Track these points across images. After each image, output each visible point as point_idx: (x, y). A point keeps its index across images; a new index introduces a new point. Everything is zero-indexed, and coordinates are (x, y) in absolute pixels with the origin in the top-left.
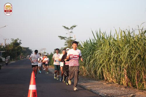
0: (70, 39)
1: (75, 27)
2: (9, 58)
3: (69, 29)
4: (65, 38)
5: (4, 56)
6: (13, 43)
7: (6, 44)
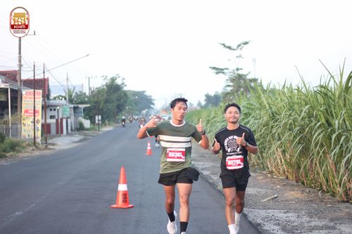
0: (236, 72)
1: (246, 43)
2: (99, 120)
3: (234, 50)
4: (225, 71)
5: (87, 117)
6: (107, 85)
7: (90, 89)
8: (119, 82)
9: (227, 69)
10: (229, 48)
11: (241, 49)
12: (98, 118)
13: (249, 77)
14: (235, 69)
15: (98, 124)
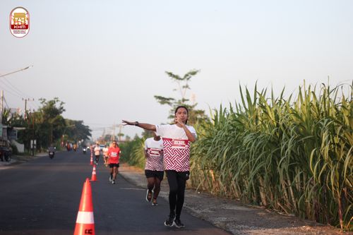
0: (182, 103)
1: (194, 73)
2: (34, 145)
3: (182, 79)
4: (171, 101)
5: (22, 141)
6: (44, 109)
7: (26, 112)
8: (57, 106)
9: (173, 99)
10: (177, 77)
11: (188, 79)
12: (33, 142)
13: (196, 109)
14: (181, 99)
15: (33, 149)
